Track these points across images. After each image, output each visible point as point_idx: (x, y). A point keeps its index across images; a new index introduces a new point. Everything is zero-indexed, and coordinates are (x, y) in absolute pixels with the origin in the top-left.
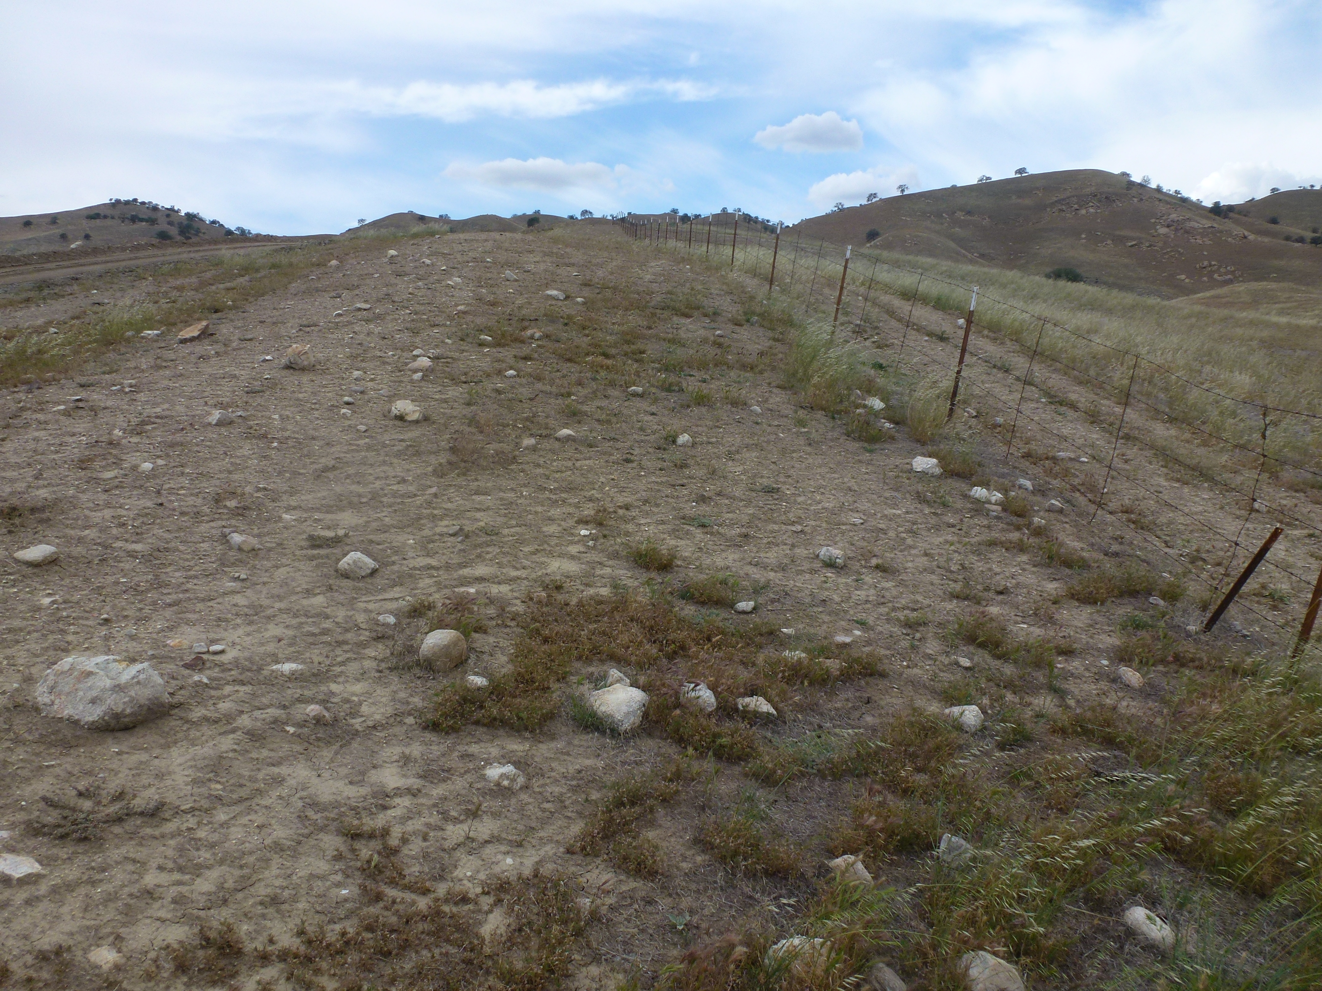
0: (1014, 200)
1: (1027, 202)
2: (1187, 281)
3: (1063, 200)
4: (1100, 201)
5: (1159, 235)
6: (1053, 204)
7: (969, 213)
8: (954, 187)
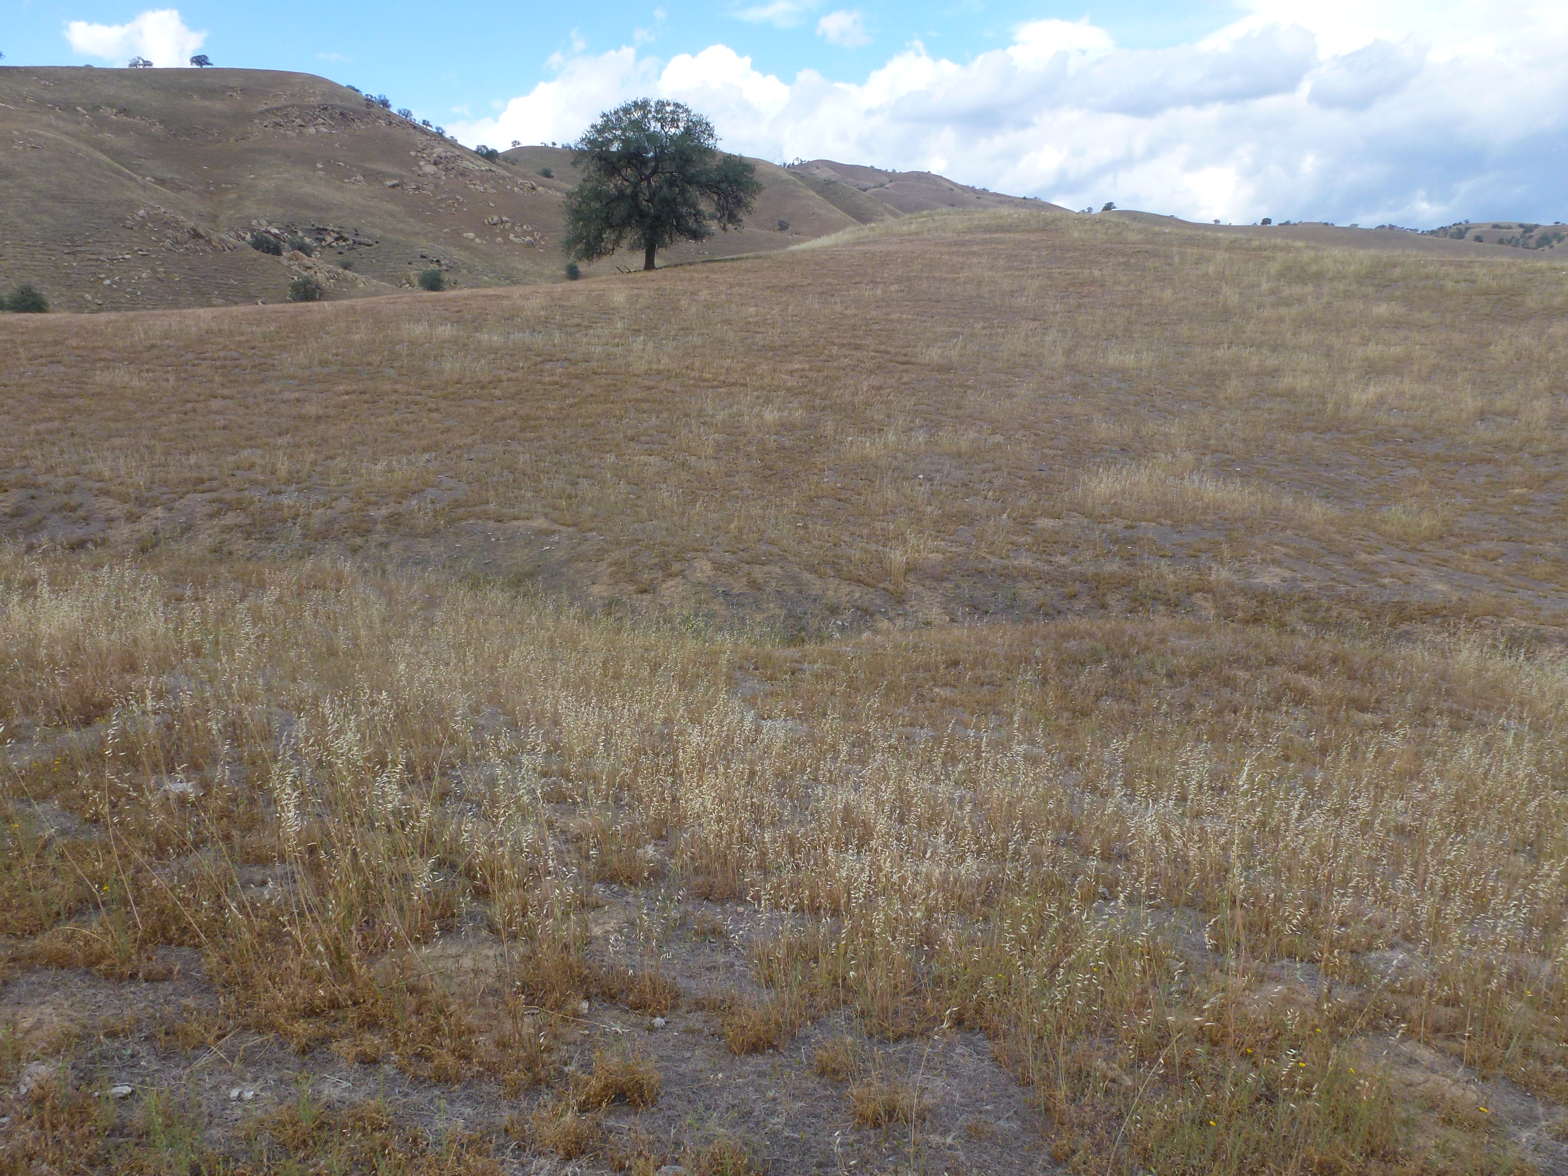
0: (197, 101)
1: (218, 105)
2: (478, 240)
3: (278, 109)
4: (332, 118)
5: (425, 175)
6: (262, 114)
7: (123, 111)
8: (89, 68)
